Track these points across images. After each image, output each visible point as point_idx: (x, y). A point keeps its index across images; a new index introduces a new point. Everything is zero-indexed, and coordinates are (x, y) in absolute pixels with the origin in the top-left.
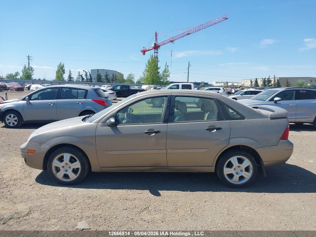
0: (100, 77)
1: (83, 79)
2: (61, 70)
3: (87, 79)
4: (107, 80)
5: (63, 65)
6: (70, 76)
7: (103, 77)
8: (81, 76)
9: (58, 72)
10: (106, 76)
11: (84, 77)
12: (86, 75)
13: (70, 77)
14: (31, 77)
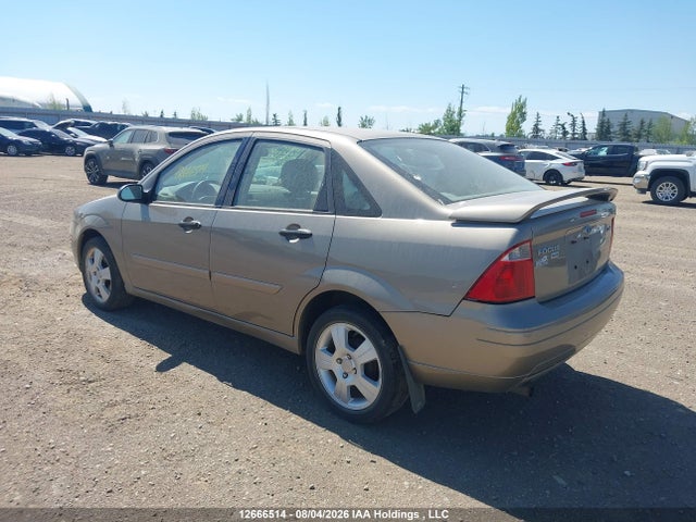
0: (609, 128)
1: (565, 133)
2: (519, 113)
3: (574, 134)
4: (624, 134)
5: (525, 103)
6: (536, 126)
7: (615, 128)
8: (563, 126)
9: (512, 117)
10: (624, 125)
11: (569, 129)
12: (573, 124)
13: (536, 129)
14: (459, 130)
